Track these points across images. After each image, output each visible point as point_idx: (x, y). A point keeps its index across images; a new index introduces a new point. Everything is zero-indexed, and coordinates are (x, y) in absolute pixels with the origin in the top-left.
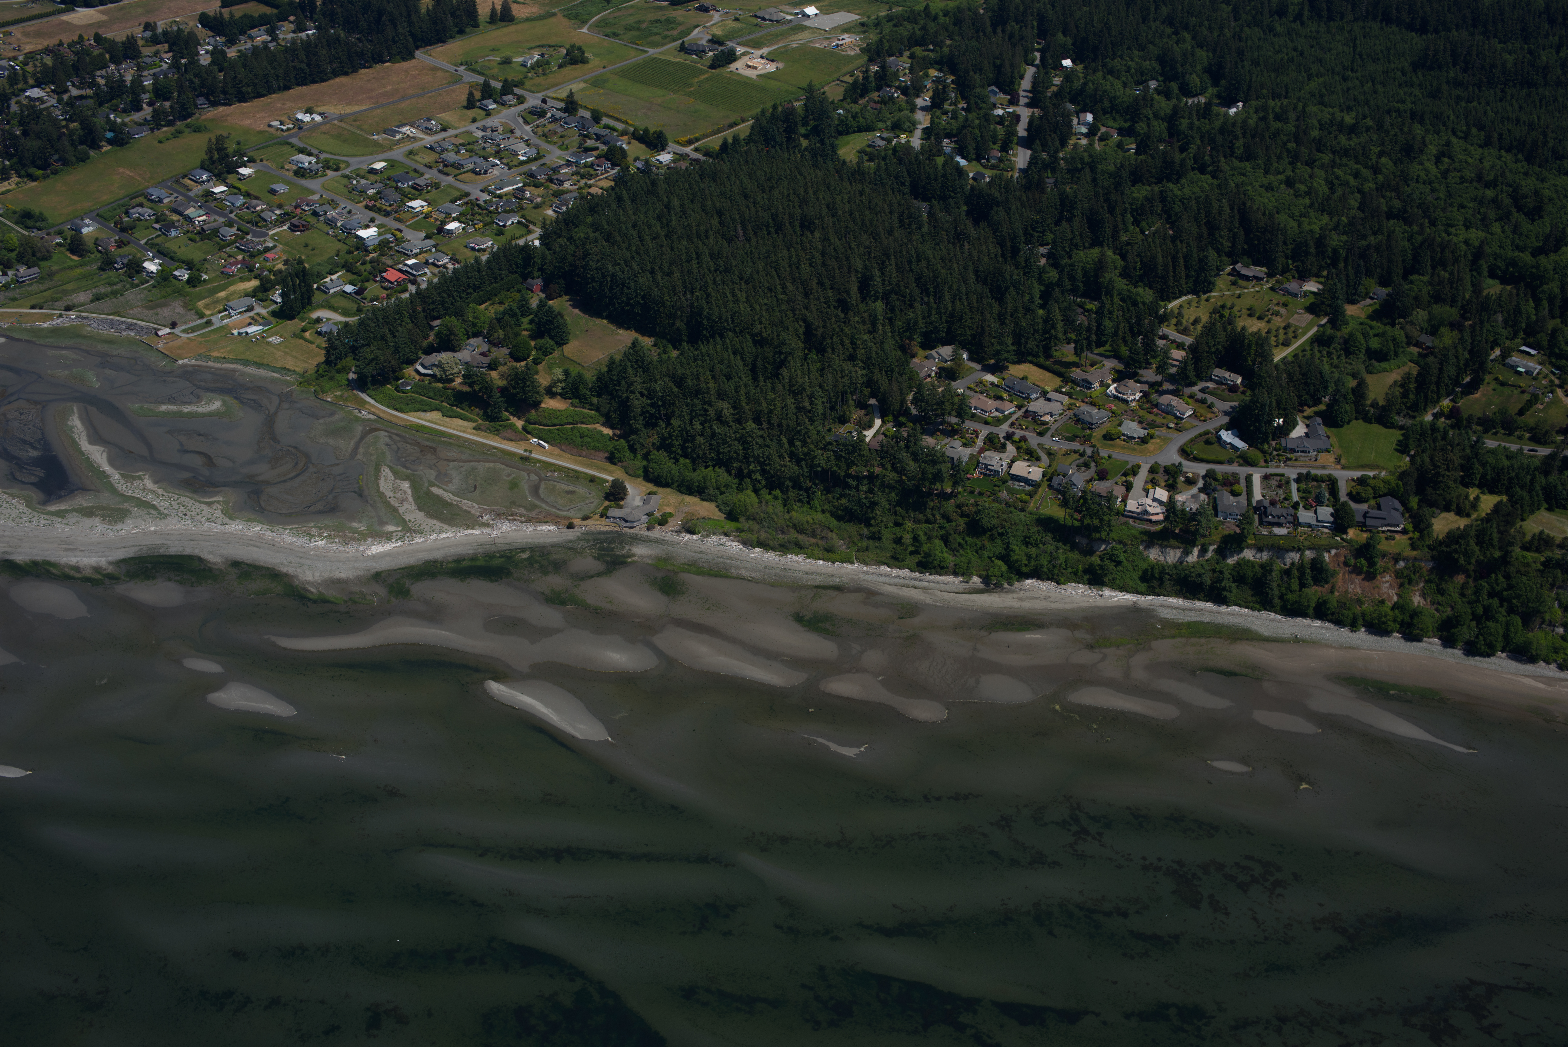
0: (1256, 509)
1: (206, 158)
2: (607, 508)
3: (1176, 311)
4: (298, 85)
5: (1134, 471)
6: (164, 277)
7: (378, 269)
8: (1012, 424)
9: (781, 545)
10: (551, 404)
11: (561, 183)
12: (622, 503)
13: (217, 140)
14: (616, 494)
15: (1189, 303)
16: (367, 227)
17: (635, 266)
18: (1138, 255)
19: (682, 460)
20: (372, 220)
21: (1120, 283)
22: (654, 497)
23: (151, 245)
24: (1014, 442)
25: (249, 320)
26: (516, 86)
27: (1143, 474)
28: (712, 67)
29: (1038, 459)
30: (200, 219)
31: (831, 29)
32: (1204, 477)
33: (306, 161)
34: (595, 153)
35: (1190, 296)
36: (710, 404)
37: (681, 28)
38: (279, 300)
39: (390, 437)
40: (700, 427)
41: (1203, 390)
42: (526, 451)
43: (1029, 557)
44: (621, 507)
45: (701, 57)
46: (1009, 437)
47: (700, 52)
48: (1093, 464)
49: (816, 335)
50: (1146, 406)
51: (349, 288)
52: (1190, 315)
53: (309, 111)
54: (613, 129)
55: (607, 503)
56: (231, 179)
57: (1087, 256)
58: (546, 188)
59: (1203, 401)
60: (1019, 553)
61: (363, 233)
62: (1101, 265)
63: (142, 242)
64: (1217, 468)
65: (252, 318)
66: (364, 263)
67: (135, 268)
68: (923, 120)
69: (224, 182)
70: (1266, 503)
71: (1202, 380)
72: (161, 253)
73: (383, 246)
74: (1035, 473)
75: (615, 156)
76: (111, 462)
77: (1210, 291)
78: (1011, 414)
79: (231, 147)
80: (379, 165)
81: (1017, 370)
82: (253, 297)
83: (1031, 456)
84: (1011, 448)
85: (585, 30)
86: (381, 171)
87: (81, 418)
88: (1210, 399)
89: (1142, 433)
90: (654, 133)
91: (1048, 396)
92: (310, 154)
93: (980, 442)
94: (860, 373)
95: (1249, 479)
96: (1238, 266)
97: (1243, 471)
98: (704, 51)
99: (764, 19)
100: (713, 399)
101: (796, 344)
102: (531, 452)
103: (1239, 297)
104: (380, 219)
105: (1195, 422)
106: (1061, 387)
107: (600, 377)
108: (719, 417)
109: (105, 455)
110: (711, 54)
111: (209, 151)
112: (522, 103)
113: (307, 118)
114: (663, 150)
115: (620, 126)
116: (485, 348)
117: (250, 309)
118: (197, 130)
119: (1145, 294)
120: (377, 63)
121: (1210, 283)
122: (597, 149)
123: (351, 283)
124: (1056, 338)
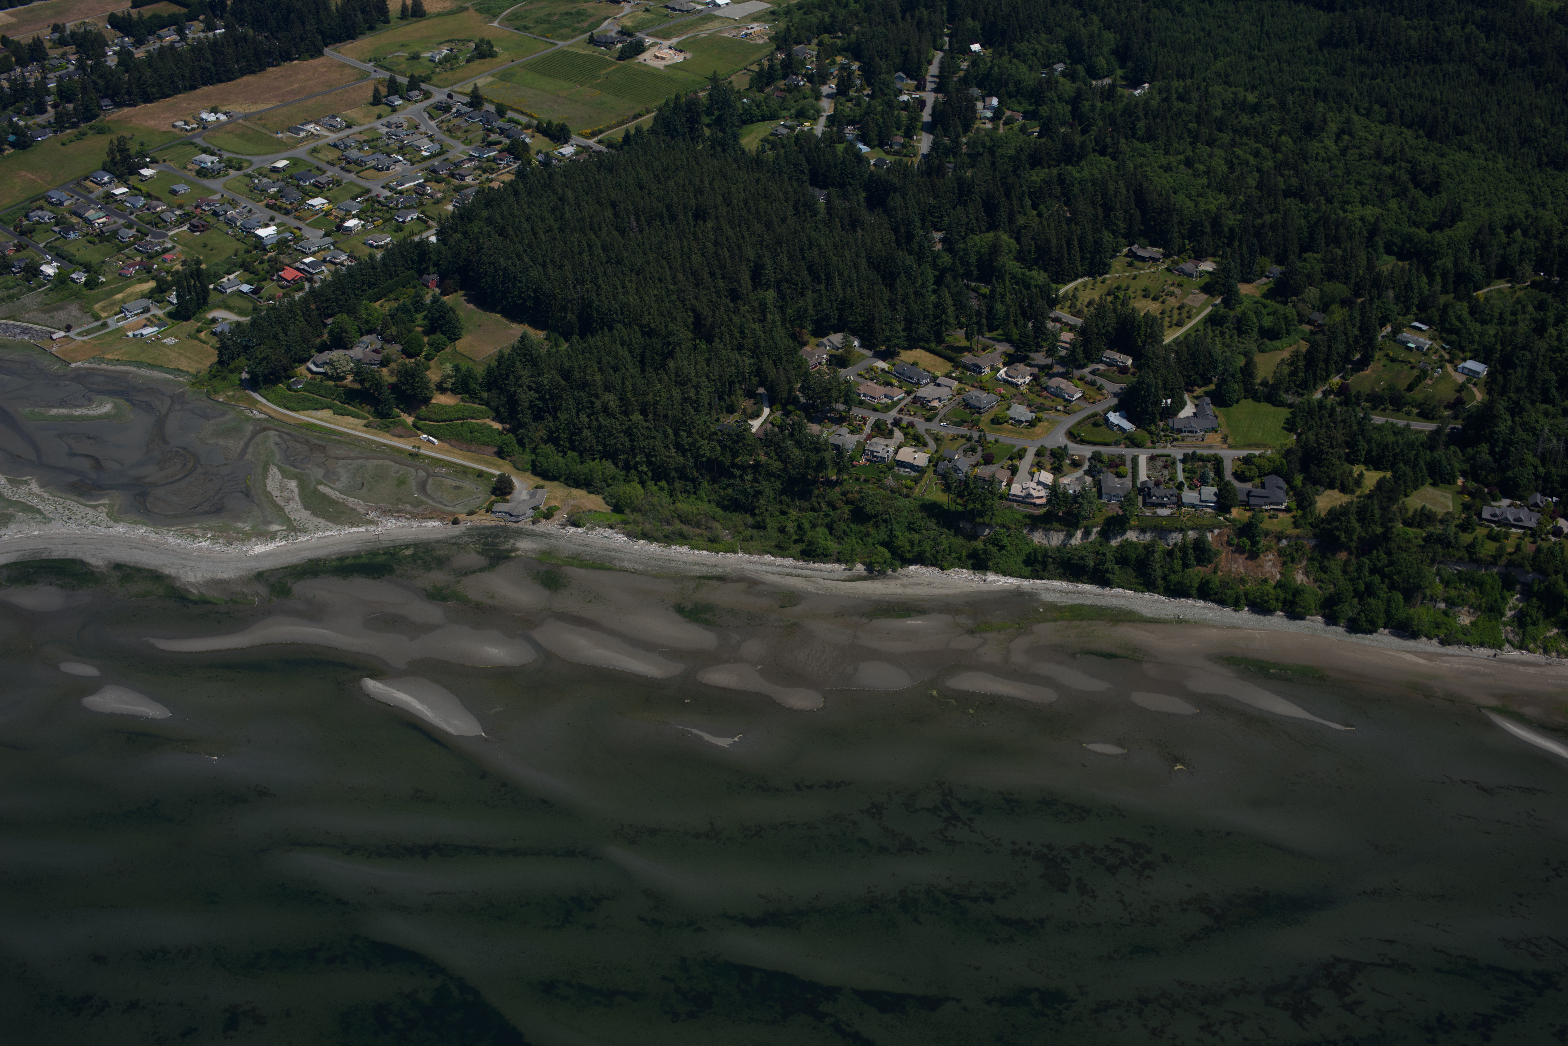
0: (1140, 491)
1: (108, 159)
2: (492, 503)
3: (1071, 294)
4: (205, 84)
5: (1020, 455)
6: (62, 280)
7: (275, 267)
8: (901, 410)
9: (665, 537)
10: (442, 400)
11: (462, 178)
12: (508, 497)
13: (119, 141)
14: (502, 489)
15: (1085, 285)
16: (267, 226)
17: (526, 259)
18: (1033, 238)
19: (570, 453)
20: (272, 219)
21: (1014, 266)
22: (540, 490)
23: (50, 248)
24: (901, 429)
25: (145, 322)
26: (423, 81)
27: (1029, 458)
28: (620, 58)
29: (925, 445)
30: (100, 221)
31: (741, 18)
32: (1089, 459)
33: (208, 160)
34: (498, 147)
35: (1086, 279)
36: (597, 396)
37: (591, 20)
38: (175, 301)
39: (280, 436)
40: (586, 420)
41: (1093, 373)
42: (414, 447)
43: (912, 543)
44: (507, 501)
45: (609, 49)
46: (897, 423)
47: (608, 44)
48: (979, 449)
49: (705, 325)
50: (1036, 389)
51: (246, 288)
52: (1085, 297)
53: (214, 111)
54: (517, 123)
55: (493, 498)
56: (133, 180)
57: (982, 240)
58: (448, 183)
59: (1092, 383)
60: (902, 539)
61: (262, 232)
62: (995, 249)
63: (41, 245)
64: (1103, 450)
65: (148, 320)
66: (262, 262)
67: (32, 271)
68: (827, 107)
69: (126, 183)
70: (1151, 484)
71: (1092, 362)
72: (59, 256)
73: (281, 244)
74: (921, 458)
75: (517, 150)
77: (1106, 273)
78: (900, 400)
79: (134, 148)
80: (281, 164)
81: (908, 356)
82: (150, 298)
83: (918, 442)
84: (898, 434)
85: (496, 24)
86: (283, 169)
88: (1100, 381)
89: (1030, 416)
90: (557, 125)
91: (938, 381)
92: (213, 154)
93: (867, 429)
94: (747, 362)
95: (1135, 460)
96: (1135, 248)
97: (1129, 452)
98: (612, 43)
99: (674, 9)
100: (599, 391)
101: (684, 334)
102: (419, 448)
103: (1135, 278)
104: (280, 218)
105: (1084, 404)
106: (951, 372)
107: (490, 372)
108: (605, 409)
110: (619, 45)
111: (111, 152)
112: (428, 98)
113: (212, 117)
114: (566, 143)
115: (524, 120)
116: (378, 345)
117: (146, 310)
118: (101, 131)
119: (1039, 277)
120: (285, 61)
121: (1105, 265)
122: (500, 143)
123: (248, 283)
124: (947, 323)
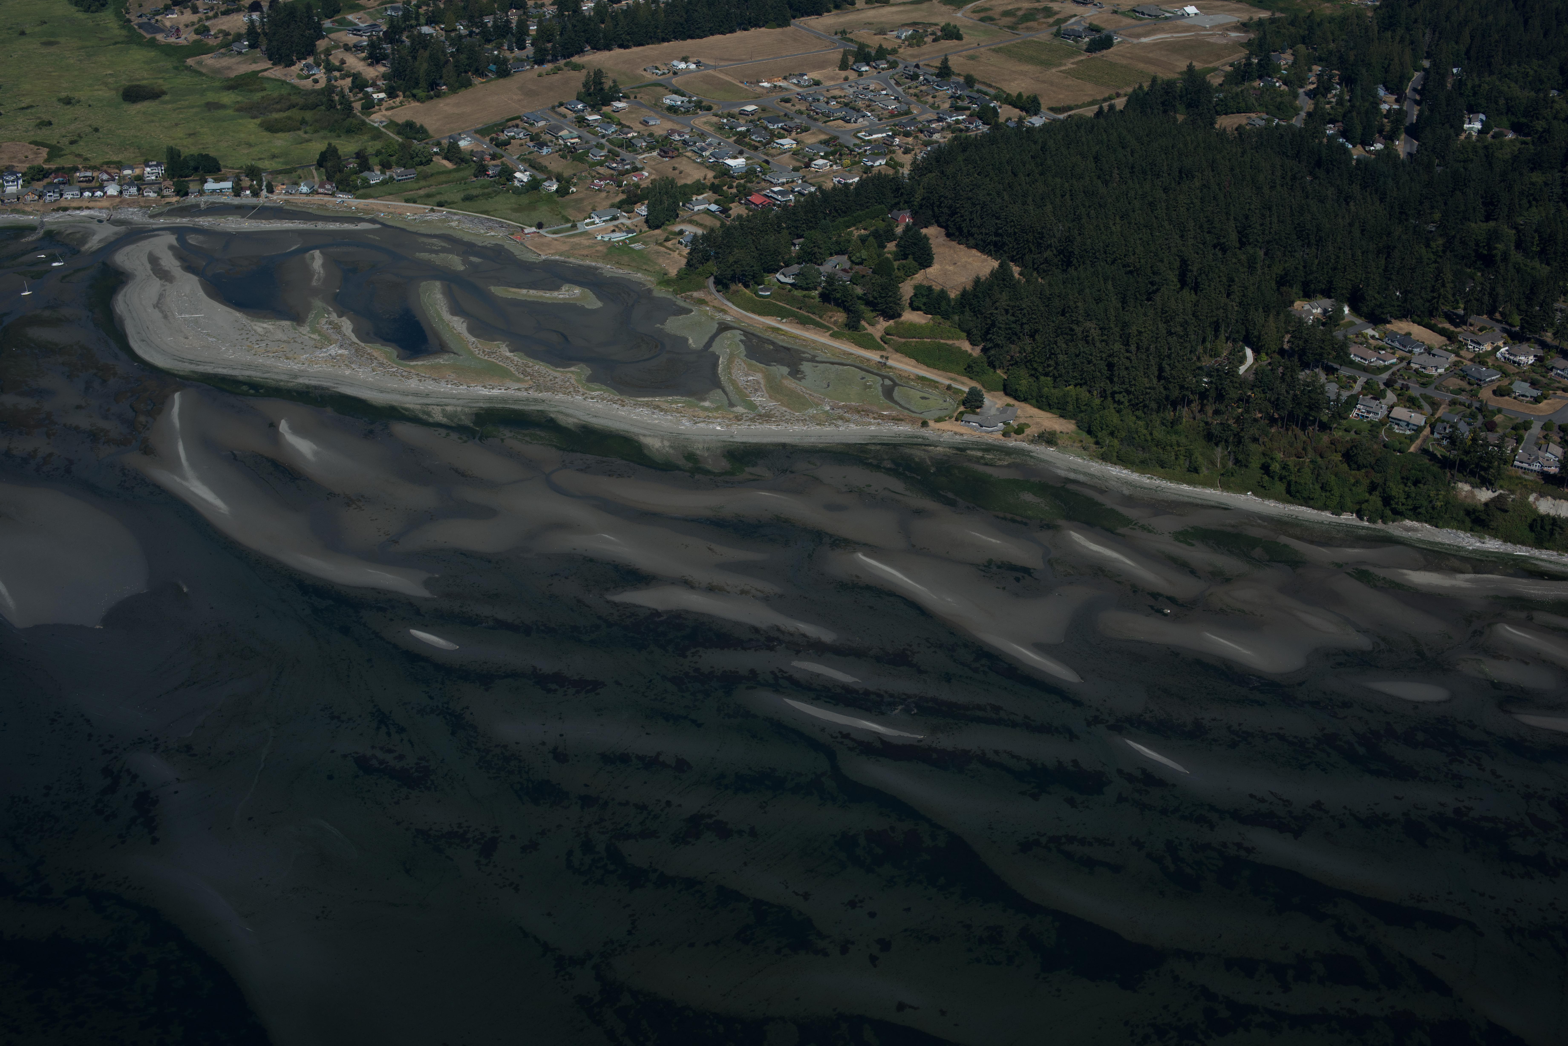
1: (583, 90)
2: (962, 413)
4: (676, 38)
5: (1527, 426)
6: (534, 185)
7: (744, 193)
8: (1393, 374)
11: (931, 134)
14: (973, 403)
16: (735, 158)
20: (741, 153)
22: (1010, 408)
23: (523, 159)
24: (1394, 390)
25: (612, 228)
27: (1536, 429)
28: (1088, 50)
29: (1420, 407)
30: (573, 141)
31: (1212, 28)
33: (678, 100)
34: (968, 112)
36: (1077, 323)
37: (1056, 17)
38: (645, 213)
42: (882, 357)
43: (1407, 495)
44: (977, 414)
45: (1077, 42)
46: (1389, 384)
47: (1077, 36)
48: (1480, 417)
50: (1539, 370)
51: (714, 207)
53: (685, 60)
54: (986, 94)
55: (962, 409)
56: (605, 109)
57: (1479, 228)
58: (916, 137)
61: (730, 162)
63: (515, 157)
65: (617, 226)
66: (731, 187)
68: (1306, 105)
69: (598, 112)
72: (533, 165)
73: (749, 173)
74: (1418, 419)
75: (986, 115)
76: (471, 330)
78: (1392, 364)
79: (608, 84)
80: (750, 108)
81: (1400, 326)
82: (619, 208)
83: (1412, 403)
84: (1391, 395)
85: (959, 15)
86: (753, 113)
87: (444, 294)
89: (1536, 393)
90: (1028, 97)
91: (1433, 352)
92: (683, 95)
93: (1357, 387)
98: (1080, 37)
99: (1143, 14)
101: (1170, 277)
102: (887, 358)
104: (748, 152)
106: (1446, 345)
108: (1085, 337)
109: (465, 325)
110: (1087, 40)
111: (587, 85)
112: (894, 67)
113: (683, 65)
114: (1036, 114)
115: (992, 91)
116: (848, 265)
117: (614, 218)
118: (577, 67)
120: (752, 27)
122: (969, 109)
123: (716, 203)
124: (1445, 297)
